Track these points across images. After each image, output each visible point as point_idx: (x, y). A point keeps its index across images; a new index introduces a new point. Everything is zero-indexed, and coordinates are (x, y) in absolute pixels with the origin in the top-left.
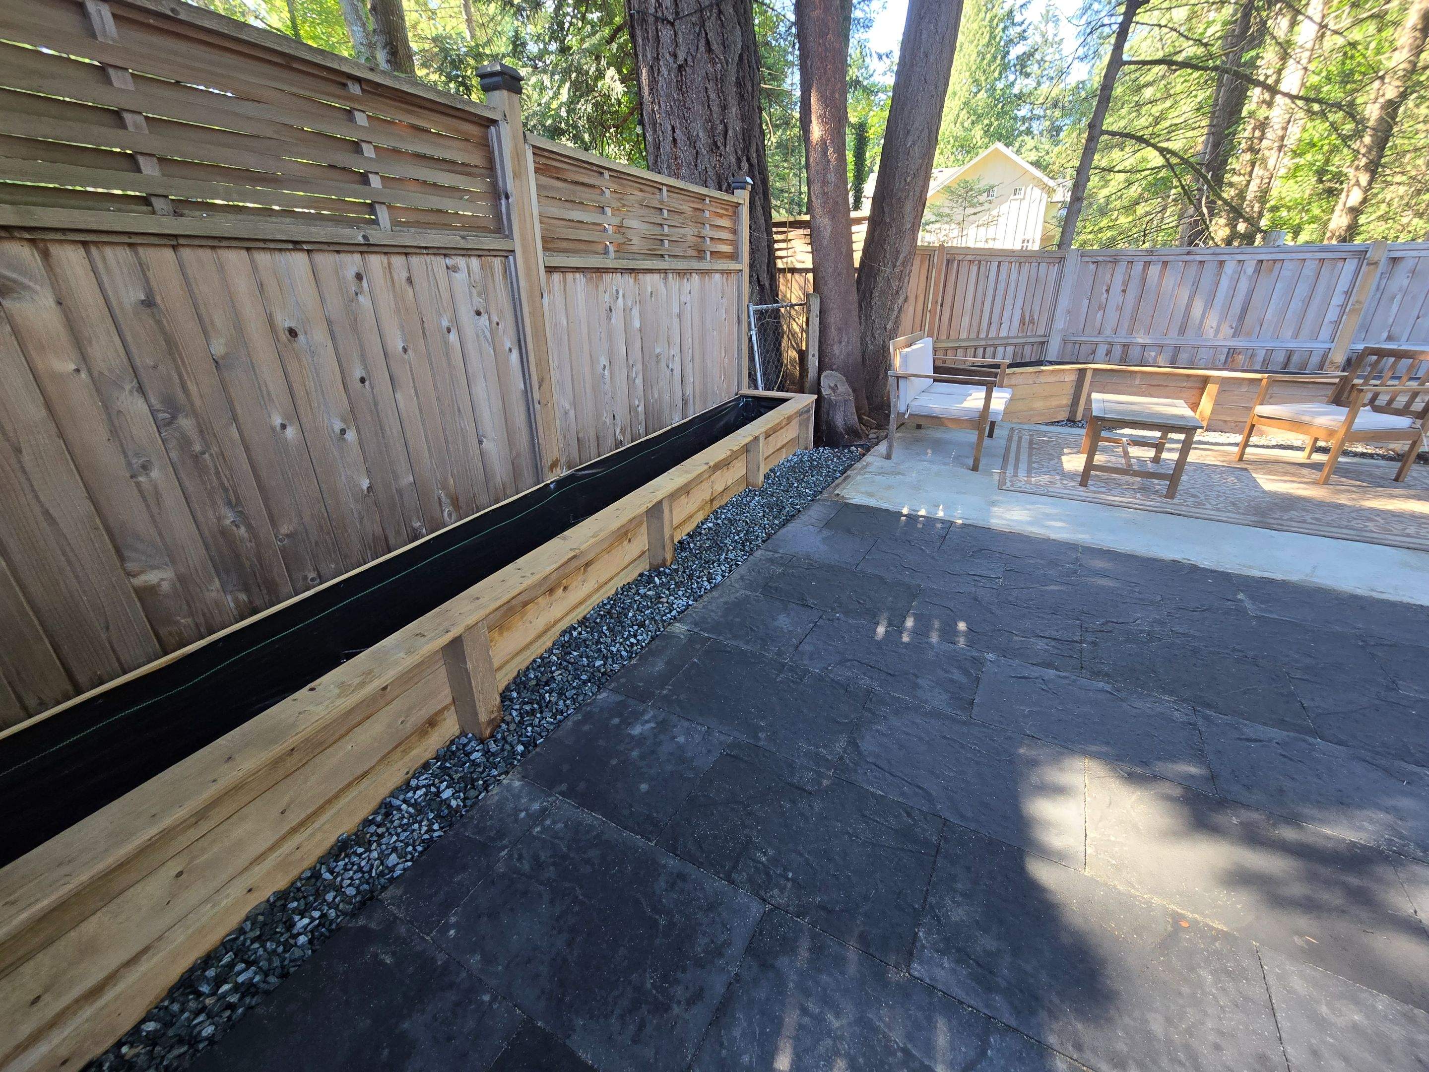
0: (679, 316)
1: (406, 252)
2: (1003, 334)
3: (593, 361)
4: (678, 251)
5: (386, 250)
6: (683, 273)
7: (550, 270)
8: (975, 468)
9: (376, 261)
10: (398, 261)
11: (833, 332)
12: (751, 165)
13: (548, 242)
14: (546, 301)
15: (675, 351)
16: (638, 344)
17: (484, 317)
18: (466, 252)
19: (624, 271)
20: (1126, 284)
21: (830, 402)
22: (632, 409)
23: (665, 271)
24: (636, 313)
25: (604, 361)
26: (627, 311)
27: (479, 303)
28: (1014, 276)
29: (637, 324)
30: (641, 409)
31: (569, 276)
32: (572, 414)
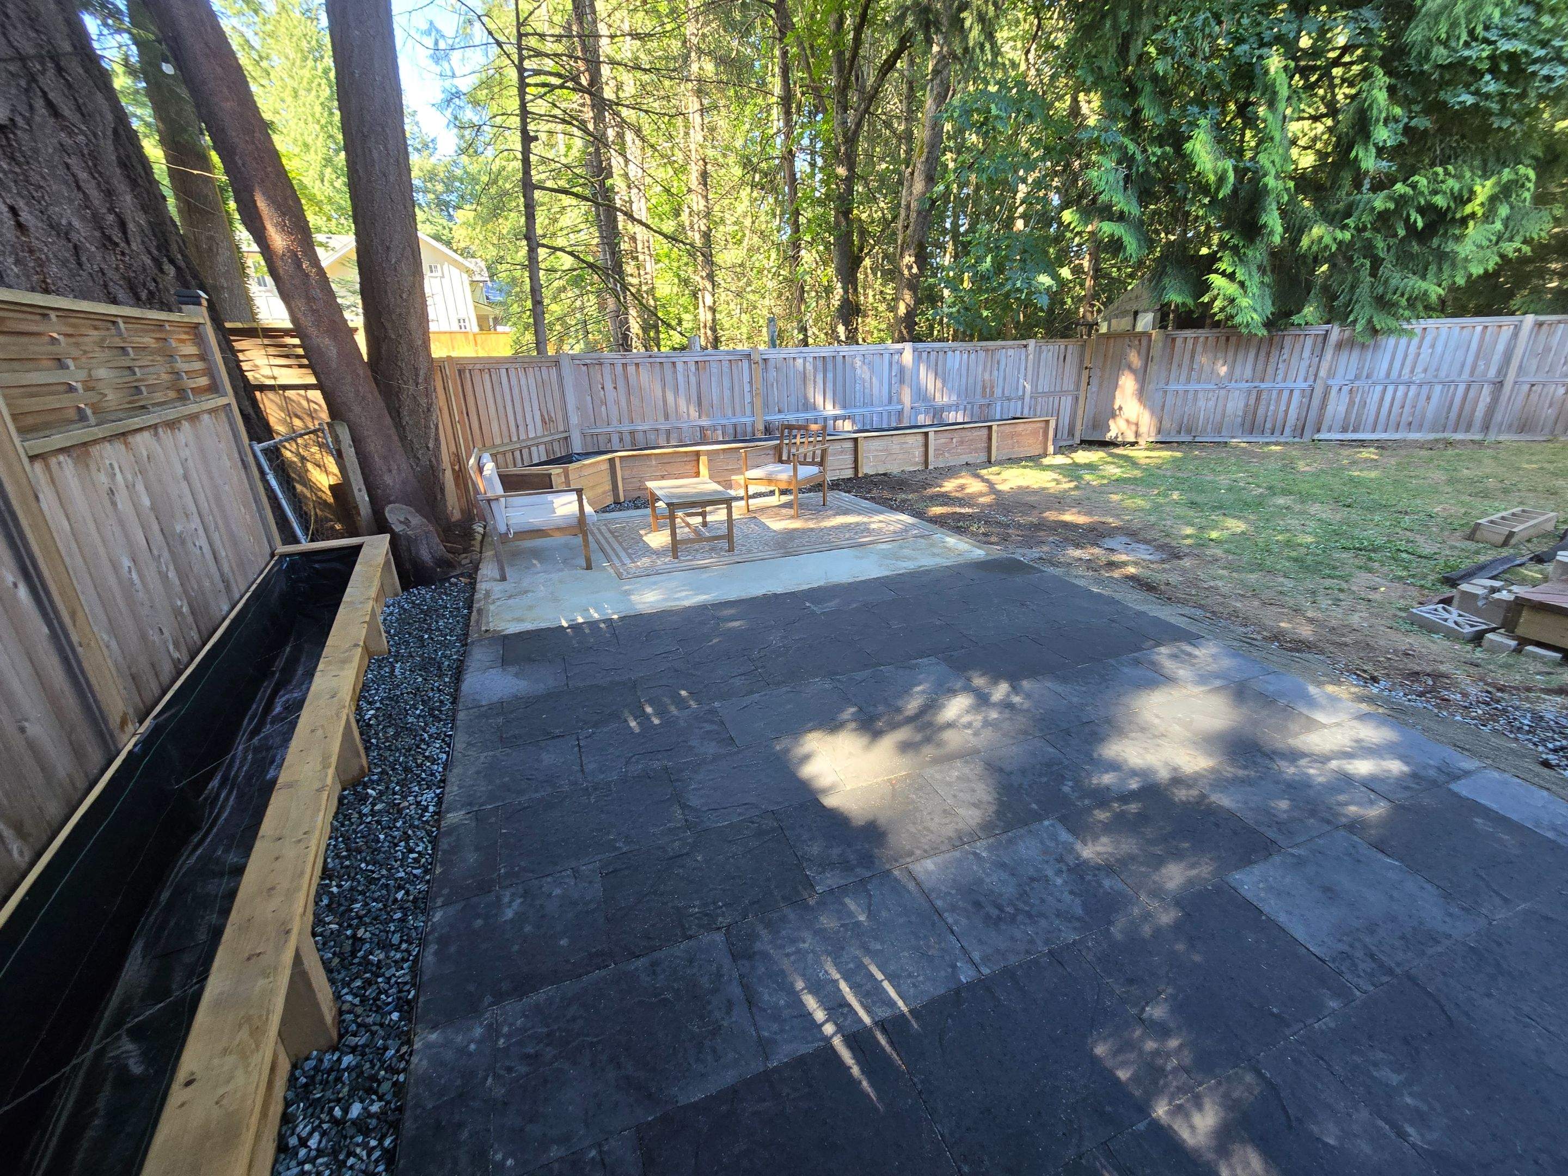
0: (186, 477)
2: (532, 435)
3: (116, 567)
4: (159, 397)
6: (172, 425)
7: (32, 458)
8: (589, 567)
11: (378, 461)
12: (178, 269)
13: (21, 421)
14: (43, 504)
15: (196, 523)
16: (156, 527)
19: (110, 439)
20: (615, 382)
21: (408, 538)
22: (177, 612)
23: (155, 427)
24: (140, 487)
25: (126, 562)
26: (130, 487)
28: (523, 381)
29: (146, 502)
30: (185, 609)
31: (52, 463)
32: (114, 644)
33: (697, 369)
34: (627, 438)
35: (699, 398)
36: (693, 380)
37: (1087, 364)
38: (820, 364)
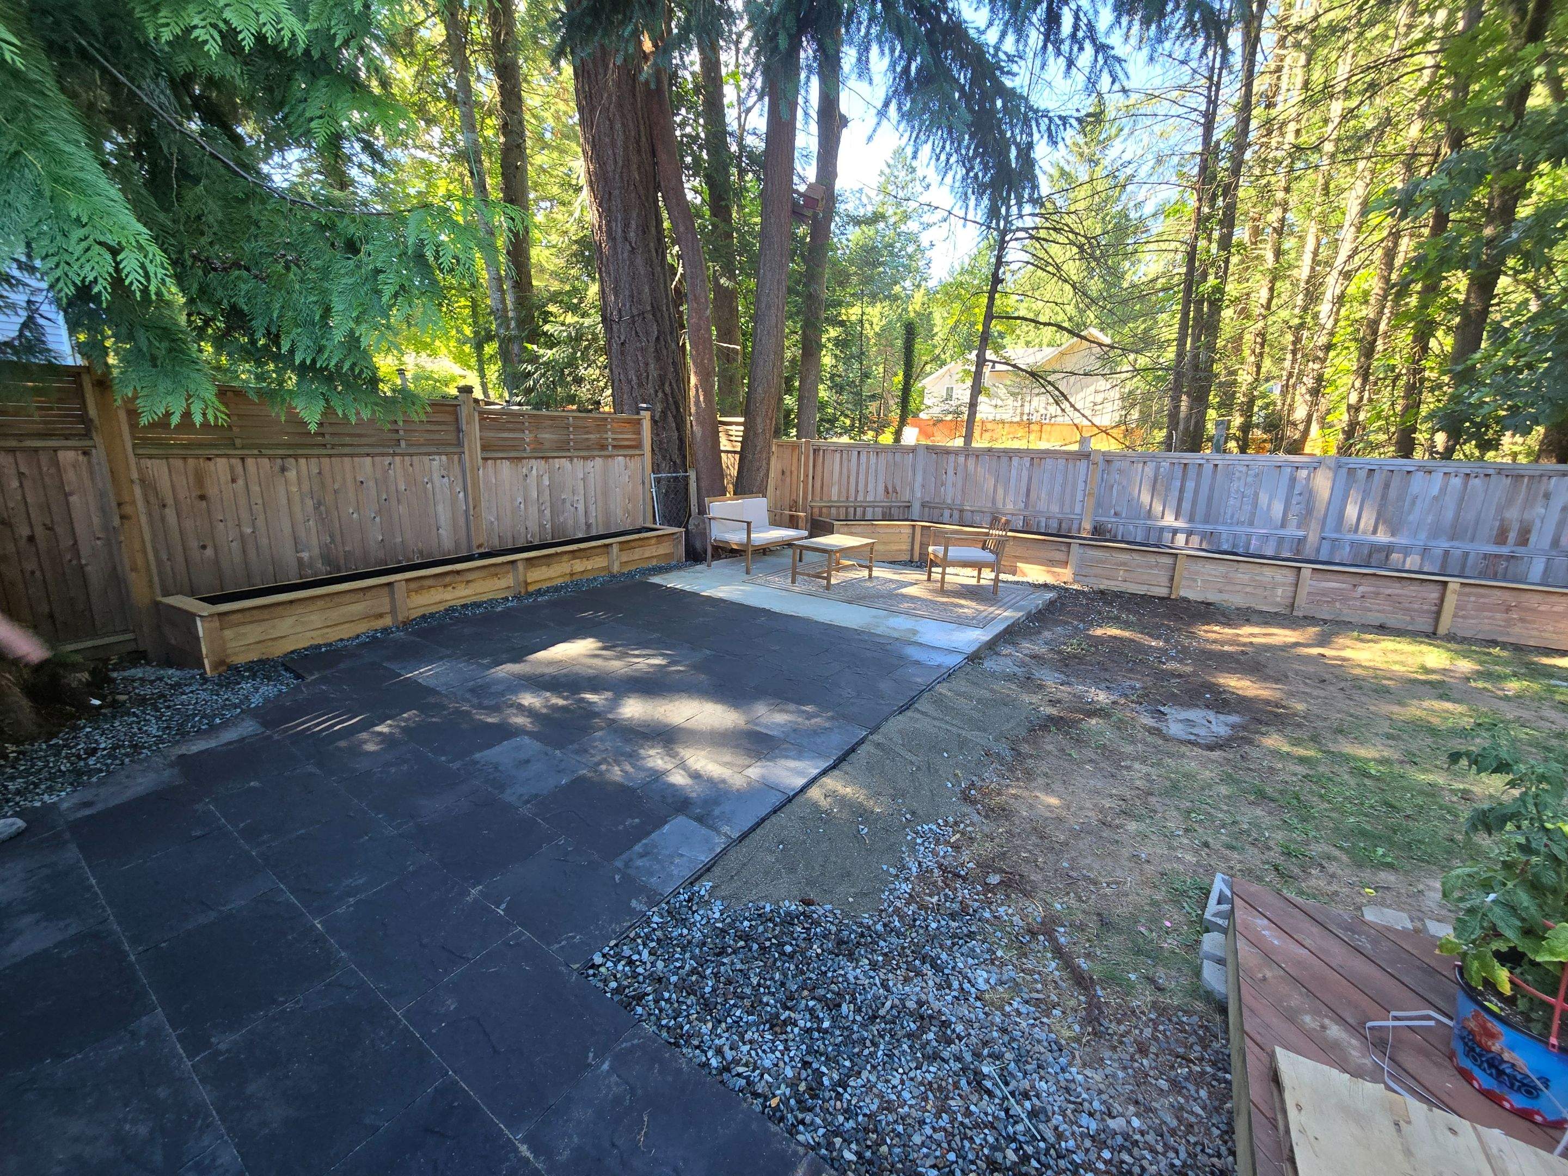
0: (584, 479)
1: (411, 455)
4: (582, 447)
5: (402, 455)
7: (485, 459)
8: (748, 573)
9: (397, 459)
10: (407, 458)
13: (484, 448)
14: (481, 472)
17: (446, 479)
18: (439, 454)
19: (536, 458)
20: (956, 469)
22: (542, 527)
25: (520, 500)
27: (444, 473)
30: (549, 525)
31: (499, 462)
33: (1032, 464)
34: (956, 514)
35: (1028, 491)
36: (1025, 474)
38: (1178, 472)
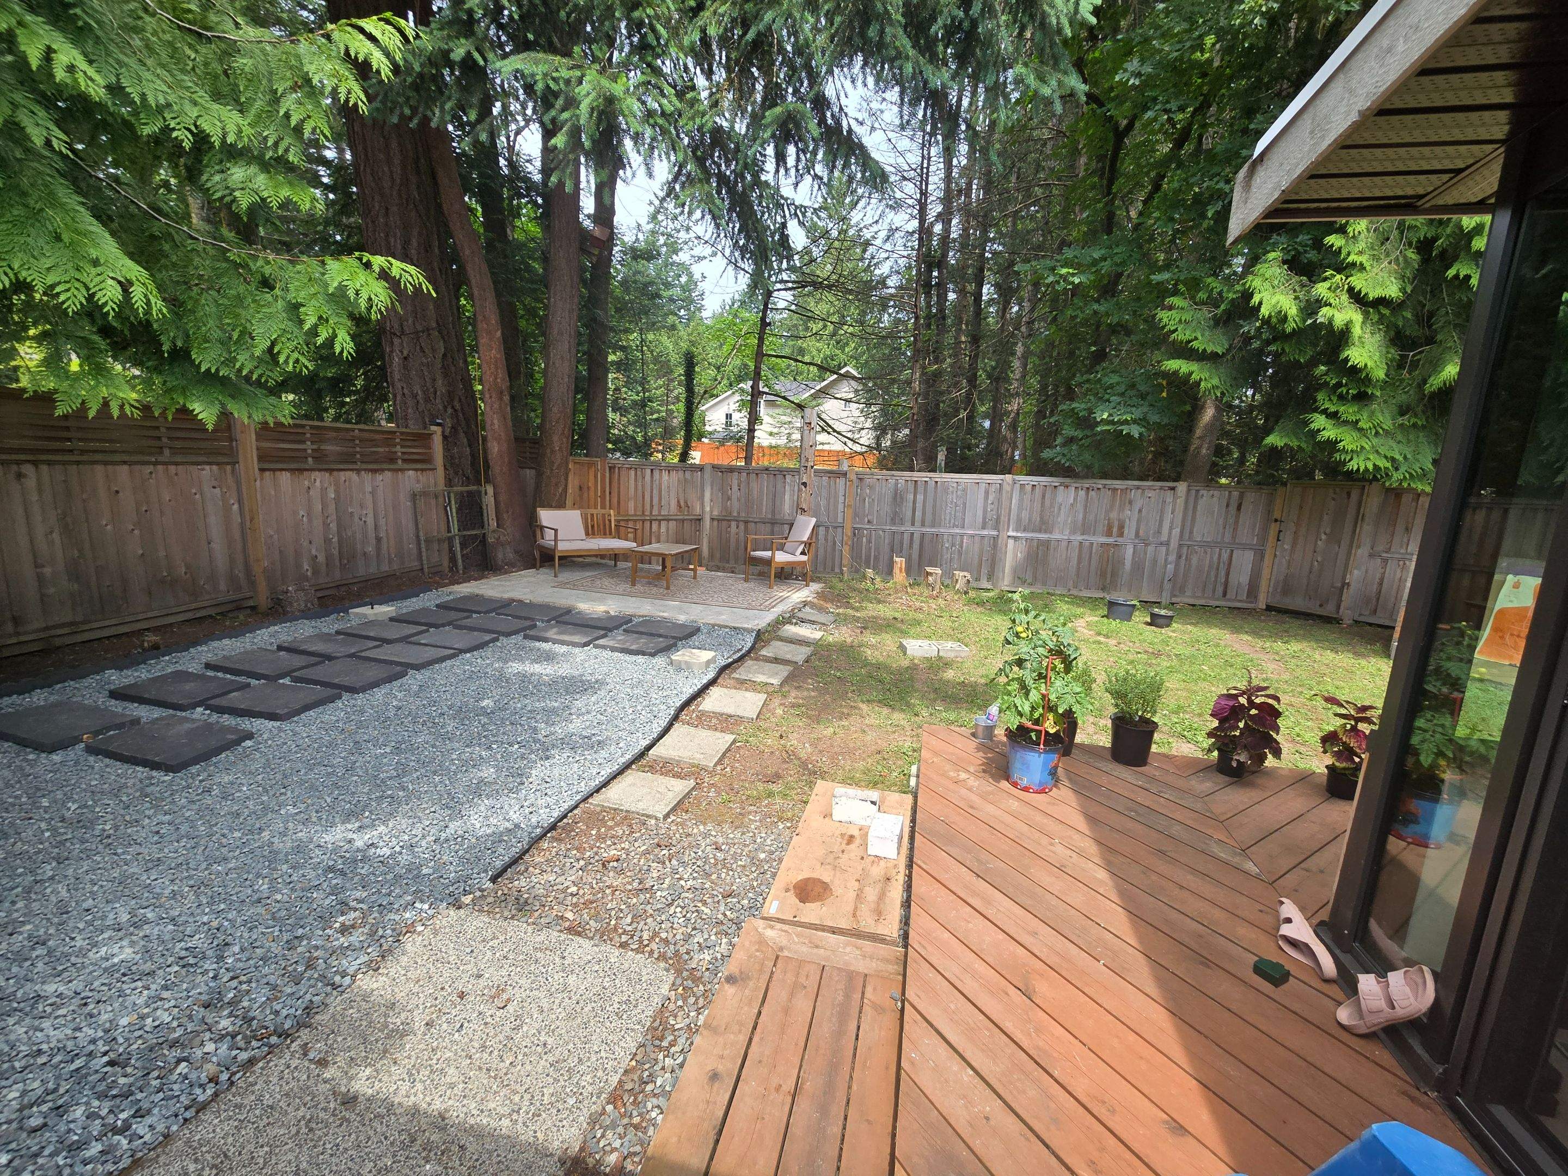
0: (372, 493)
1: (176, 464)
2: (663, 513)
3: (294, 513)
4: (370, 459)
5: (166, 464)
6: (375, 471)
7: (262, 470)
8: (556, 576)
9: (160, 467)
11: (502, 506)
13: (261, 458)
14: (258, 483)
15: (369, 512)
16: (333, 506)
17: (217, 491)
18: (210, 464)
19: (320, 470)
20: (739, 485)
22: (327, 541)
23: (358, 470)
27: (215, 483)
28: (665, 478)
30: (335, 540)
31: (278, 473)
32: (276, 537)
37: (1277, 515)
38: (911, 487)
